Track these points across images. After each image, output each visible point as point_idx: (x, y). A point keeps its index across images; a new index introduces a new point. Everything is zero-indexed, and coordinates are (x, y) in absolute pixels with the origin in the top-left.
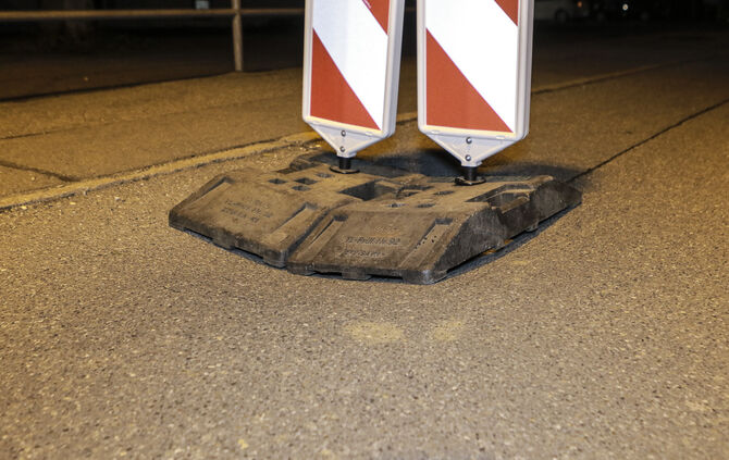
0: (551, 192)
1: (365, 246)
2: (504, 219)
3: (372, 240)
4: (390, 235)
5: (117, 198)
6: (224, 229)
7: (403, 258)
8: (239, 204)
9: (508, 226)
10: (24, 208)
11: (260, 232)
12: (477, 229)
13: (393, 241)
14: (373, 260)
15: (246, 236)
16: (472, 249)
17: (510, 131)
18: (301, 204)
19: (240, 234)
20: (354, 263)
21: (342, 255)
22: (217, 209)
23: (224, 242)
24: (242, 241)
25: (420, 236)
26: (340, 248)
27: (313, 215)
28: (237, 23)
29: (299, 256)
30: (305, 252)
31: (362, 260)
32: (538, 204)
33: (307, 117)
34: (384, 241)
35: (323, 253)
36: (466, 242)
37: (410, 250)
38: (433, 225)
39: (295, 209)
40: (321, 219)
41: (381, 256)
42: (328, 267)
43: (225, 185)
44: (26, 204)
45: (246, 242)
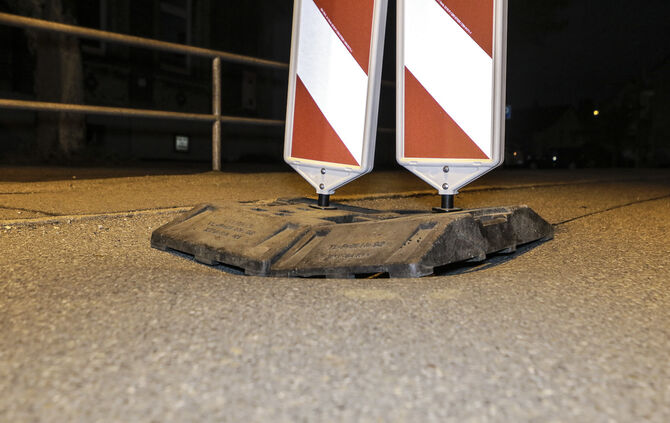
0: (527, 219)
1: (349, 251)
2: (485, 232)
3: (355, 245)
4: (374, 240)
5: (100, 226)
6: (206, 245)
7: (389, 255)
8: (221, 225)
9: (489, 241)
10: (8, 227)
11: (243, 247)
12: (462, 234)
13: (376, 244)
14: (358, 260)
15: (229, 250)
16: (456, 253)
17: (487, 158)
18: (283, 224)
19: (222, 249)
20: (338, 264)
21: (326, 259)
22: (200, 230)
23: (206, 257)
24: (224, 254)
25: (405, 238)
26: (323, 255)
27: (295, 232)
28: (216, 128)
29: (282, 264)
30: (287, 261)
31: (346, 261)
32: (515, 227)
33: (288, 158)
34: (368, 245)
35: (307, 259)
36: (450, 244)
37: (395, 249)
38: (418, 230)
39: (277, 228)
40: (303, 235)
41: (366, 256)
42: (312, 270)
43: (208, 212)
44: (10, 225)
45: (229, 254)
